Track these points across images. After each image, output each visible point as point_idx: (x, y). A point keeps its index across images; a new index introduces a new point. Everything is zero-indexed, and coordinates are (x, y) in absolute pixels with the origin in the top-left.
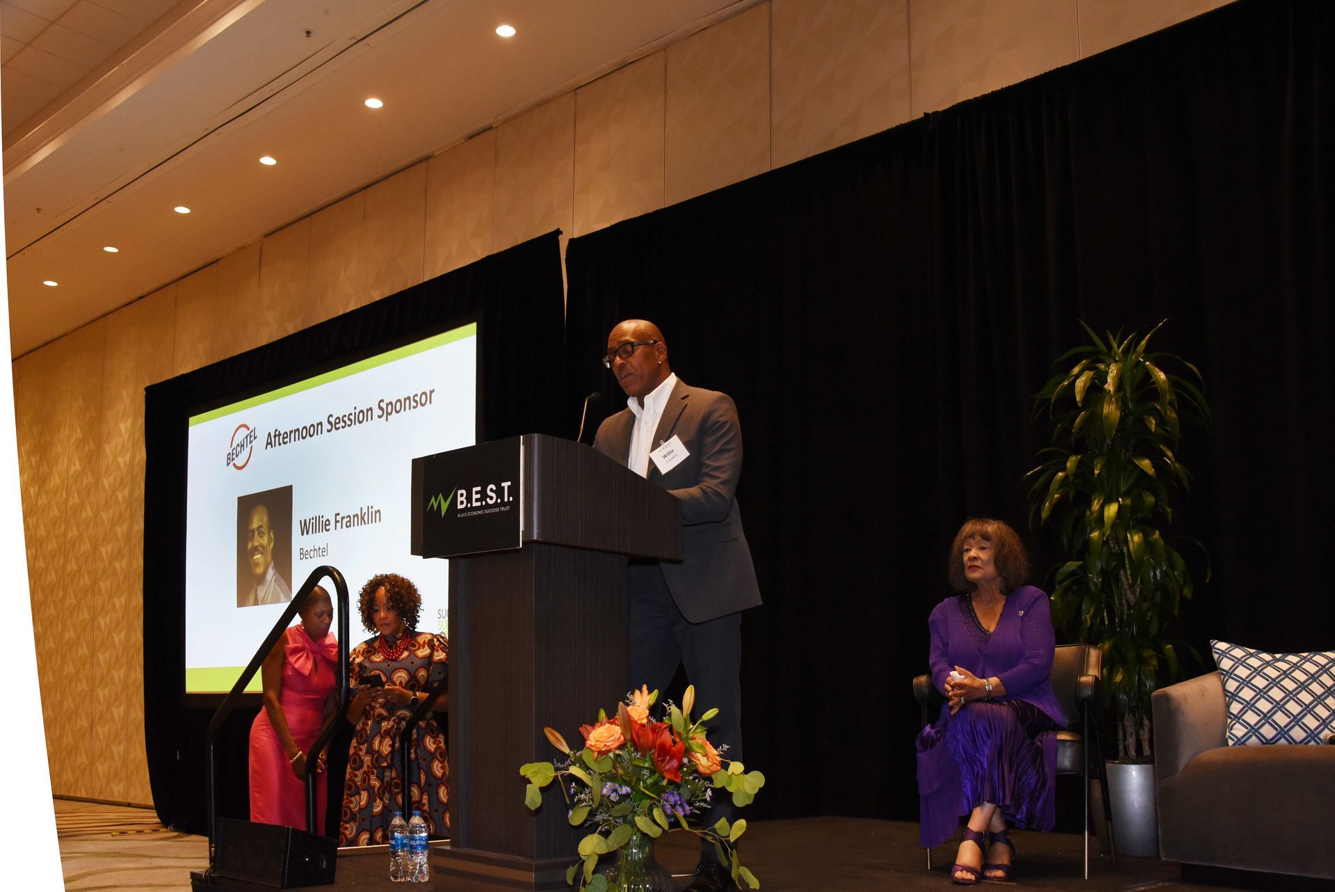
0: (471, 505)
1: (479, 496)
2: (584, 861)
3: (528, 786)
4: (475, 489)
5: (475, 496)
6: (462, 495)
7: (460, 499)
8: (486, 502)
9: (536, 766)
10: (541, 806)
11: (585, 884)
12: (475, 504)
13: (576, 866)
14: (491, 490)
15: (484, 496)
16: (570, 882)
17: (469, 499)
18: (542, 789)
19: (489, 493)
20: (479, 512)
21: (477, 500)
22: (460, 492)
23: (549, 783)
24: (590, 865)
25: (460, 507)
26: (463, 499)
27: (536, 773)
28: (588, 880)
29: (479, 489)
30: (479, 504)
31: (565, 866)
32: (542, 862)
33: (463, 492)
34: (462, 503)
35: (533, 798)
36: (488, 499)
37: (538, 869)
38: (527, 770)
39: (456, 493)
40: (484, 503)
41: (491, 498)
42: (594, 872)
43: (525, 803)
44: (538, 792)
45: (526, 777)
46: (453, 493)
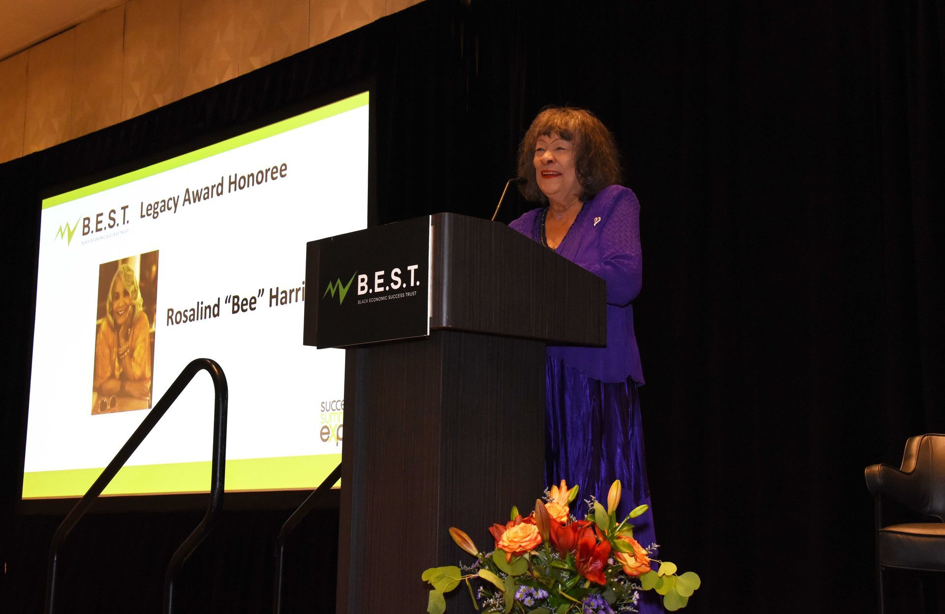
0: (373, 290)
1: (382, 281)
3: (431, 592)
4: (377, 274)
5: (378, 281)
6: (363, 280)
7: (360, 285)
8: (390, 287)
9: (440, 570)
12: (377, 290)
14: (396, 274)
15: (388, 280)
17: (371, 284)
18: (446, 595)
19: (394, 278)
20: (382, 298)
21: (380, 285)
22: (360, 277)
23: (454, 588)
25: (360, 293)
26: (364, 284)
27: (440, 578)
29: (382, 273)
30: (382, 289)
33: (365, 276)
34: (363, 288)
35: (436, 604)
36: (392, 284)
38: (429, 575)
39: (357, 278)
40: (387, 288)
41: (396, 283)
43: (428, 611)
44: (442, 598)
45: (429, 583)
46: (353, 277)
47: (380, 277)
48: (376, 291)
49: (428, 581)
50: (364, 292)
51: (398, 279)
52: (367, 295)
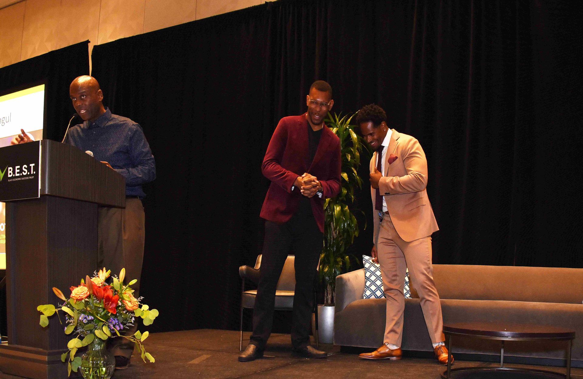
0: (15, 175)
1: (19, 171)
2: (70, 351)
3: (41, 316)
4: (17, 167)
5: (17, 171)
6: (10, 170)
7: (9, 172)
8: (22, 174)
9: (45, 306)
10: (49, 325)
11: (71, 362)
12: (17, 175)
13: (67, 353)
14: (25, 168)
15: (21, 171)
16: (63, 361)
17: (14, 172)
18: (49, 318)
19: (24, 169)
20: (19, 179)
21: (18, 173)
22: (9, 168)
23: (53, 314)
24: (73, 353)
25: (9, 176)
26: (11, 172)
27: (45, 309)
28: (72, 360)
29: (19, 167)
30: (19, 175)
31: (61, 353)
32: (51, 351)
33: (11, 168)
34: (10, 174)
35: (44, 321)
36: (23, 173)
37: (49, 355)
38: (40, 308)
39: (7, 169)
40: (21, 174)
41: (25, 172)
42: (75, 356)
43: (40, 324)
44: (47, 319)
45: (41, 312)
46: (6, 169)
47: (18, 169)
48: (16, 176)
49: (40, 311)
50: (11, 176)
51: (26, 170)
52: (12, 177)
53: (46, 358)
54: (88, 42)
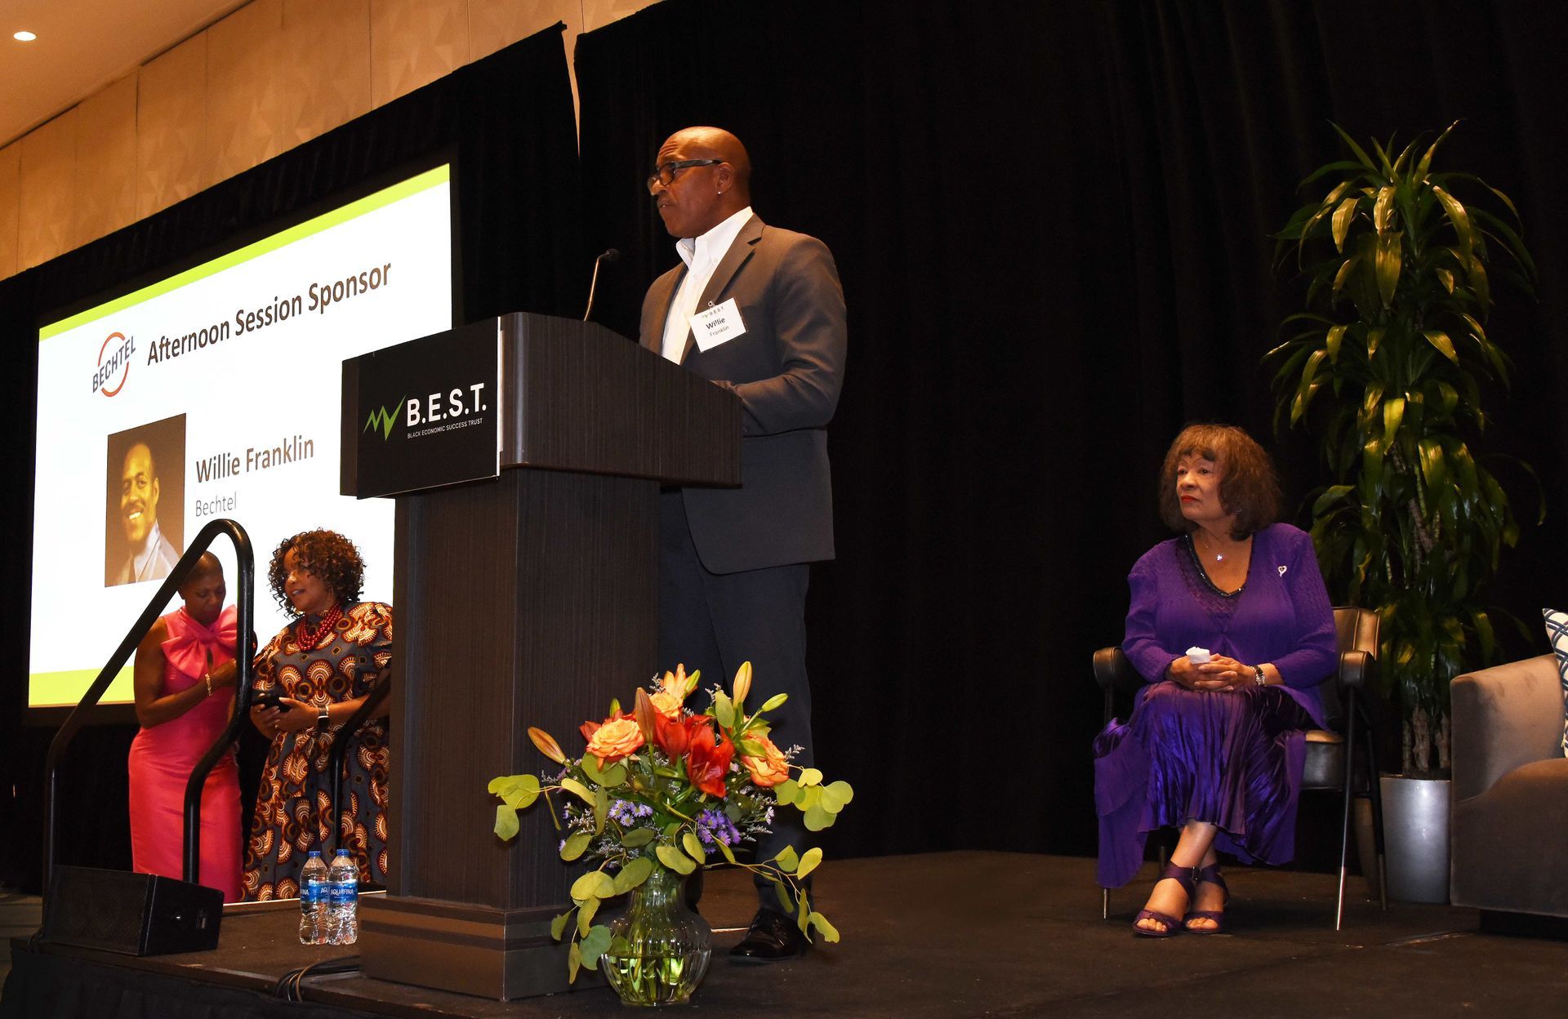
0: (427, 419)
1: (437, 406)
2: (578, 908)
3: (500, 807)
4: (432, 397)
5: (432, 407)
6: (413, 407)
7: (410, 412)
8: (448, 414)
9: (513, 780)
10: (518, 834)
11: (579, 938)
12: (432, 418)
13: (567, 915)
14: (456, 397)
15: (445, 405)
16: (557, 936)
17: (424, 411)
18: (520, 812)
19: (453, 401)
20: (439, 429)
21: (435, 413)
22: (410, 402)
23: (530, 804)
24: (587, 914)
25: (410, 423)
26: (416, 412)
27: (511, 790)
28: (584, 935)
29: (438, 396)
30: (438, 417)
31: (551, 916)
32: (520, 911)
33: (416, 402)
34: (414, 417)
35: (506, 823)
36: (451, 411)
37: (511, 921)
38: (497, 786)
40: (445, 416)
41: (456, 408)
42: (592, 924)
43: (495, 830)
44: (515, 815)
45: (497, 796)
46: (401, 404)
47: (435, 402)
48: (430, 421)
49: (496, 794)
50: (416, 422)
51: (459, 404)
52: (420, 426)
53: (503, 932)
54: (560, 27)
